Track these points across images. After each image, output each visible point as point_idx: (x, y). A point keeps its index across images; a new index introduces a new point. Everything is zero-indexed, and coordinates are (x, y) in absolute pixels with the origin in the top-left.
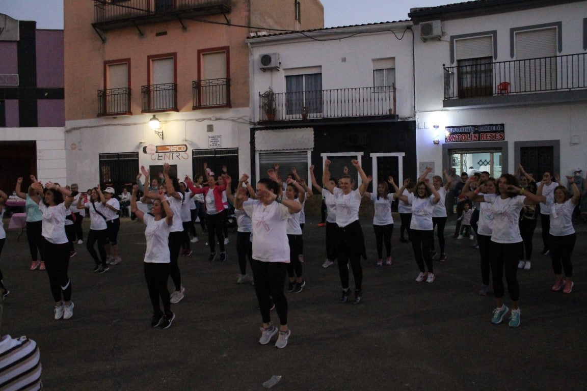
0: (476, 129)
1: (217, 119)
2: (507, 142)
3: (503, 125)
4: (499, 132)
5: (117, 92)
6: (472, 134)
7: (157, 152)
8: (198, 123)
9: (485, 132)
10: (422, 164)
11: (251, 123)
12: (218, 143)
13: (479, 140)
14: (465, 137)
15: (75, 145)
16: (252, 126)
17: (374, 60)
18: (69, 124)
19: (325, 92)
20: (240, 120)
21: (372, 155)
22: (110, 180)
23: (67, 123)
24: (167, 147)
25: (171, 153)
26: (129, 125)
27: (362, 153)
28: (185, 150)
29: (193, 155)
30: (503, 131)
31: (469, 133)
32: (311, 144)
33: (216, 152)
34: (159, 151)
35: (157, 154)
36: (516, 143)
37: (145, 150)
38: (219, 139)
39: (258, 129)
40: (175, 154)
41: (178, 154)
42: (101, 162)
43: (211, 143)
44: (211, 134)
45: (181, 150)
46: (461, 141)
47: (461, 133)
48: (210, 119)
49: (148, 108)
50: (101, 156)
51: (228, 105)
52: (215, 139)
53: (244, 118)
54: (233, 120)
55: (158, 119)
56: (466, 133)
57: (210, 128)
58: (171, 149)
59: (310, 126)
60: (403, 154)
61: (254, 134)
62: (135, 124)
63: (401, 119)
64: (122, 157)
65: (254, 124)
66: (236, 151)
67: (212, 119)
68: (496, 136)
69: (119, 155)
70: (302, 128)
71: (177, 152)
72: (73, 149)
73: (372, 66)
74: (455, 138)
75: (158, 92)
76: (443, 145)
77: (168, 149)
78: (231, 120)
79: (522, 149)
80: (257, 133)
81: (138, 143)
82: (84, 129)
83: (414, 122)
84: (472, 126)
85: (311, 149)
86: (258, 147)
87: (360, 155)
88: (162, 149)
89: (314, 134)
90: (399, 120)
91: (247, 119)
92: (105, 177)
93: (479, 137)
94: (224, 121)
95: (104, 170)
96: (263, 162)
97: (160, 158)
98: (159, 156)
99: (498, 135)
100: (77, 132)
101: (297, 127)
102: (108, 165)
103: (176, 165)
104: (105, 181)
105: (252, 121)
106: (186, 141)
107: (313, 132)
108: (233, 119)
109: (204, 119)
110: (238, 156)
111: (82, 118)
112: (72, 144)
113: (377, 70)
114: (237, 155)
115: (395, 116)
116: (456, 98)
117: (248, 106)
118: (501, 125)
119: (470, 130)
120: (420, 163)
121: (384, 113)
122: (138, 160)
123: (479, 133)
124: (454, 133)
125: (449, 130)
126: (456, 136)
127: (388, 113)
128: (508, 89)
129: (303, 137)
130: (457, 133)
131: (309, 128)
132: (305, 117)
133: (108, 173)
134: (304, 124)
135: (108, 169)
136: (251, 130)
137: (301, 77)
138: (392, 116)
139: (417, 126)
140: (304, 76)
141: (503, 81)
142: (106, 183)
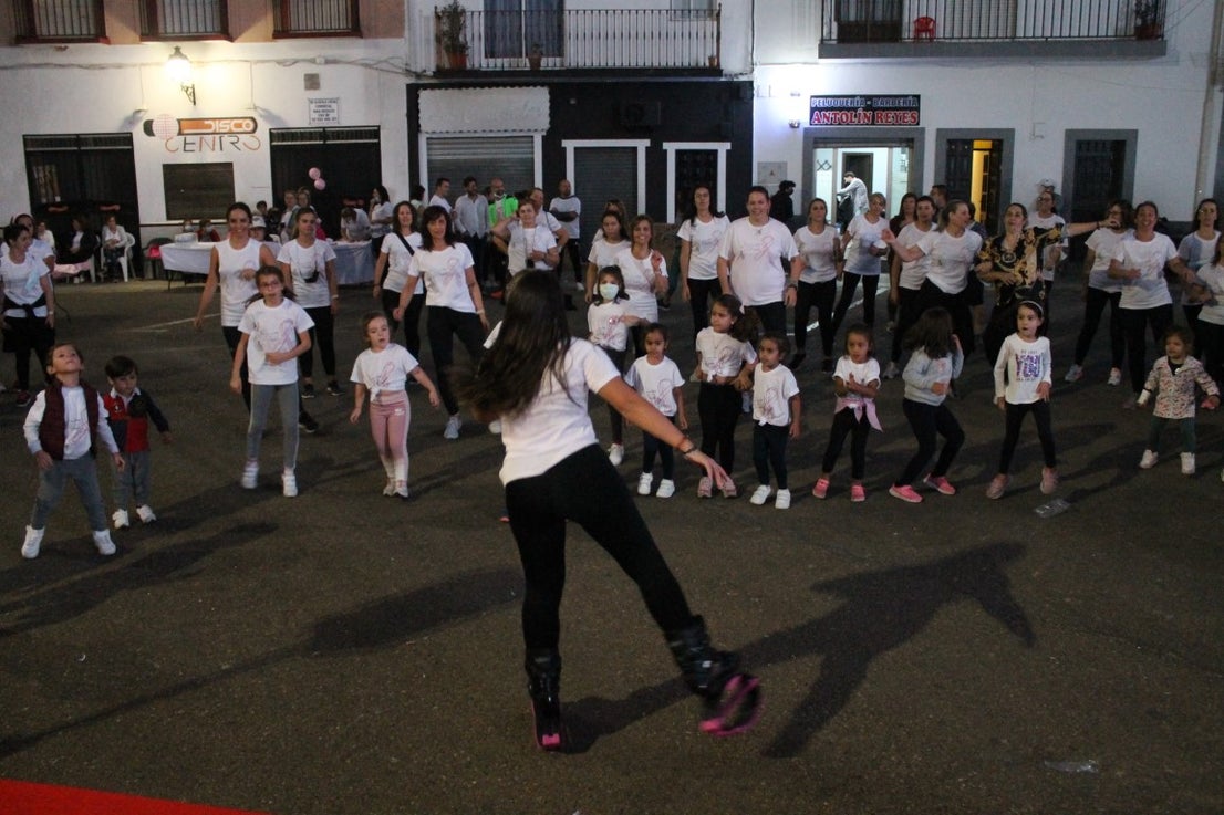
0: (869, 103)
1: (328, 62)
2: (923, 130)
3: (918, 97)
4: (910, 109)
6: (860, 111)
7: (180, 133)
8: (281, 68)
9: (884, 109)
10: (763, 166)
11: (408, 72)
12: (332, 115)
13: (873, 124)
14: (847, 117)
16: (412, 80)
19: (572, 14)
20: (384, 66)
21: (666, 145)
22: (58, 199)
24: (206, 122)
25: (217, 137)
26: (102, 67)
27: (647, 143)
28: (251, 129)
29: (271, 141)
30: (918, 109)
31: (855, 109)
32: (544, 122)
33: (324, 134)
34: (186, 132)
35: (182, 138)
36: (939, 131)
37: (148, 128)
39: (425, 87)
40: (227, 139)
41: (234, 139)
42: (28, 155)
43: (315, 115)
44: (314, 94)
45: (239, 130)
46: (839, 124)
47: (841, 109)
48: (313, 61)
49: (151, 30)
50: (28, 141)
51: (355, 30)
52: (323, 106)
53: (391, 61)
54: (367, 66)
55: (186, 57)
56: (848, 109)
57: (312, 82)
58: (216, 126)
59: (543, 85)
60: (728, 146)
61: (418, 96)
62: (119, 66)
63: (726, 76)
64: (87, 145)
65: (418, 76)
66: (375, 133)
67: (318, 61)
68: (905, 117)
69: (78, 140)
70: (523, 88)
71: (230, 133)
74: (828, 119)
76: (806, 130)
77: (210, 127)
78: (362, 65)
79: (950, 142)
80: (424, 95)
81: (130, 112)
83: (751, 83)
84: (861, 96)
85: (543, 130)
86: (428, 123)
87: (642, 145)
88: (192, 127)
89: (551, 101)
90: (724, 79)
91: (400, 63)
92: (43, 191)
93: (873, 119)
94: (347, 66)
95: (41, 175)
96: (434, 158)
97: (188, 147)
98: (185, 143)
99: (908, 114)
101: (512, 85)
102: (50, 164)
103: (231, 164)
104: (44, 200)
105: (413, 69)
106: (255, 108)
107: (548, 97)
108: (367, 62)
109: (296, 62)
110: (379, 143)
114: (376, 141)
115: (717, 71)
116: (834, 42)
117: (400, 35)
118: (914, 96)
119: (857, 103)
120: (759, 164)
121: (701, 64)
122: (131, 152)
123: (874, 110)
124: (827, 109)
125: (817, 103)
126: (830, 114)
127: (708, 64)
128: (932, 31)
129: (526, 105)
130: (832, 109)
131: (539, 87)
132: (535, 64)
133: (51, 182)
134: (530, 79)
135: (50, 172)
136: (409, 87)
138: (714, 70)
139: (755, 92)
141: (923, 14)
142: (47, 205)
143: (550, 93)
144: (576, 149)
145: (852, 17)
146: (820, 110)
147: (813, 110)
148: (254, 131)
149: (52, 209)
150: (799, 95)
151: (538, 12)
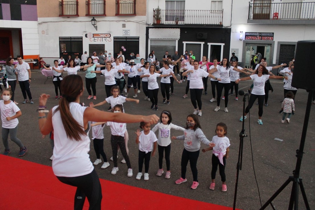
0: (260, 34)
1: (128, 21)
2: (274, 42)
3: (273, 33)
4: (271, 36)
5: (71, 3)
7: (93, 37)
8: (117, 23)
9: (264, 36)
10: (233, 49)
11: (147, 24)
12: (128, 34)
14: (254, 38)
15: (44, 31)
16: (148, 26)
18: (40, 20)
19: (187, 11)
20: (141, 22)
21: (208, 44)
22: (66, 51)
23: (38, 18)
24: (99, 35)
25: (102, 38)
26: (77, 22)
27: (204, 43)
28: (109, 37)
29: (114, 39)
30: (273, 36)
31: (257, 36)
32: (179, 37)
33: (126, 38)
34: (95, 37)
36: (279, 42)
37: (86, 36)
38: (129, 32)
39: (151, 28)
40: (104, 39)
42: (60, 41)
43: (124, 34)
44: (124, 29)
45: (107, 37)
46: (252, 40)
47: (253, 36)
48: (124, 21)
49: (88, 13)
50: (60, 38)
51: (134, 14)
52: (126, 32)
53: (143, 21)
56: (255, 36)
57: (124, 26)
58: (101, 36)
59: (178, 28)
60: (224, 44)
61: (149, 30)
62: (81, 22)
63: (224, 27)
64: (73, 39)
65: (149, 25)
66: (138, 38)
67: (126, 21)
68: (269, 38)
69: (71, 38)
70: (174, 29)
71: (105, 37)
72: (43, 34)
75: (96, 5)
76: (244, 41)
77: (100, 36)
78: (136, 22)
79: (281, 45)
80: (150, 30)
81: (82, 32)
82: (49, 23)
83: (231, 29)
84: (258, 33)
85: (178, 39)
86: (151, 36)
87: (202, 43)
88: (96, 35)
89: (180, 32)
90: (223, 27)
91: (145, 22)
92: (62, 49)
93: (261, 39)
94: (132, 22)
95: (62, 46)
96: (152, 45)
97: (95, 40)
99: (271, 38)
100: (46, 24)
101: (171, 28)
102: (64, 43)
103: (104, 44)
104: (63, 52)
107: (180, 31)
109: (120, 21)
110: (139, 41)
111: (49, 17)
112: (42, 31)
113: (213, 1)
115: (222, 26)
116: (252, 19)
117: (145, 15)
118: (272, 33)
119: (257, 34)
120: (232, 49)
121: (218, 24)
122: (82, 41)
123: (262, 36)
124: (249, 36)
125: (247, 34)
126: (250, 37)
128: (278, 17)
129: (174, 33)
132: (177, 23)
133: (64, 47)
134: (175, 26)
135: (64, 45)
136: (147, 27)
137: (173, 2)
138: (221, 25)
139: (231, 31)
140: (175, 2)
141: (275, 12)
142: (63, 53)
144: (186, 44)
145: (257, 13)
146: (248, 36)
147: (246, 36)
148: (110, 37)
149: (64, 54)
150: (242, 32)
151: (178, 10)
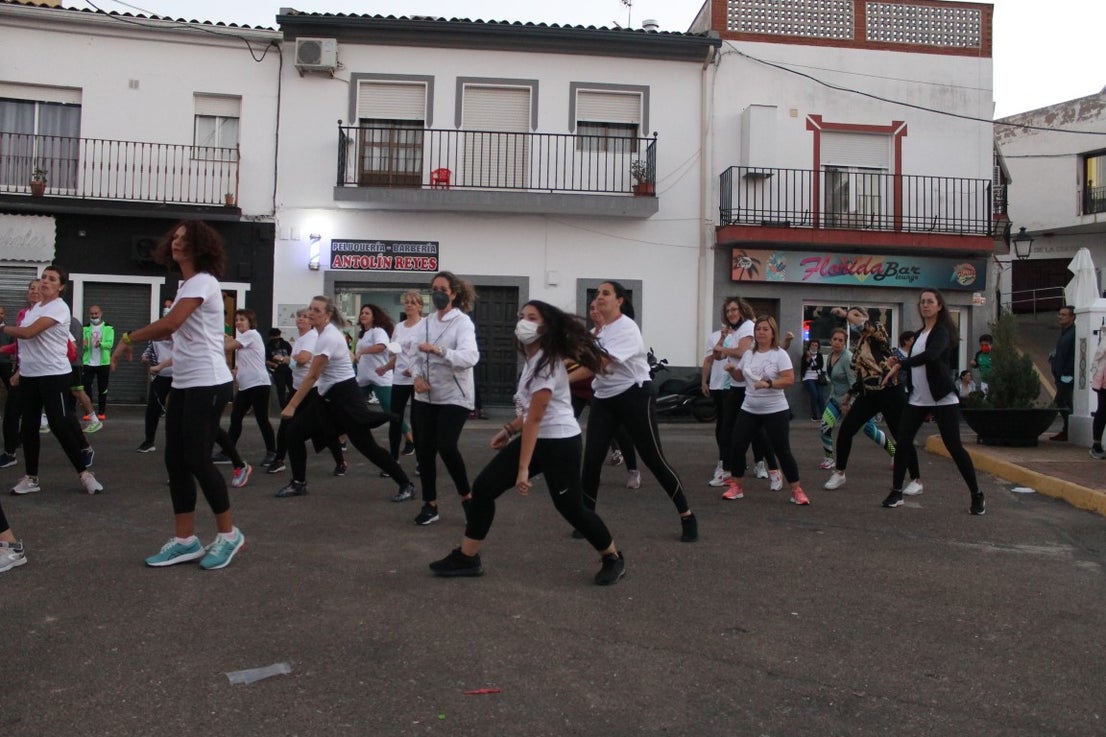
0: (389, 248)
3: (437, 244)
4: (429, 255)
6: (380, 256)
9: (403, 255)
10: (284, 308)
13: (393, 269)
14: (367, 261)
17: (197, 95)
27: (162, 280)
30: (437, 256)
31: (376, 254)
32: (50, 254)
46: (360, 268)
47: (361, 254)
56: (369, 254)
59: (48, 214)
60: (247, 287)
63: (246, 217)
68: (424, 263)
70: (28, 216)
73: (191, 108)
74: (348, 262)
76: (326, 273)
83: (273, 226)
84: (382, 242)
85: (48, 261)
87: (156, 283)
89: (57, 231)
90: (242, 219)
93: (393, 265)
99: (428, 260)
101: (15, 212)
107: (55, 227)
113: (201, 116)
115: (236, 210)
116: (355, 186)
118: (432, 243)
119: (378, 248)
120: (279, 305)
121: (216, 201)
123: (394, 255)
124: (348, 253)
125: (342, 247)
126: (351, 258)
127: (224, 202)
128: (447, 181)
129: (28, 235)
130: (353, 253)
131: (44, 217)
132: (38, 189)
134: (29, 206)
137: (28, 106)
138: (232, 209)
139: (277, 235)
140: (37, 106)
141: (435, 167)
143: (57, 223)
144: (86, 284)
145: (376, 167)
146: (342, 253)
147: (334, 254)
150: (319, 238)
151: (53, 137)
